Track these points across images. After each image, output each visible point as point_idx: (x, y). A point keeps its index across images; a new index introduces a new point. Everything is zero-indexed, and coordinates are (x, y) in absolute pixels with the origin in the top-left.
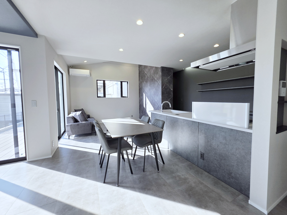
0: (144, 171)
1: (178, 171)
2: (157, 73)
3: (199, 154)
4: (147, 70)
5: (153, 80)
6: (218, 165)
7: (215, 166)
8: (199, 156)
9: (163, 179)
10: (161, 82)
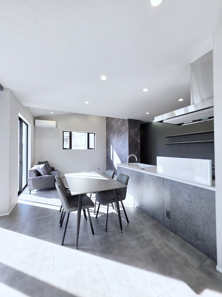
0: (106, 231)
1: (142, 230)
2: (124, 125)
3: (165, 212)
4: (114, 122)
5: (120, 132)
6: (184, 225)
7: (181, 225)
8: (165, 215)
9: (127, 241)
10: (128, 134)
